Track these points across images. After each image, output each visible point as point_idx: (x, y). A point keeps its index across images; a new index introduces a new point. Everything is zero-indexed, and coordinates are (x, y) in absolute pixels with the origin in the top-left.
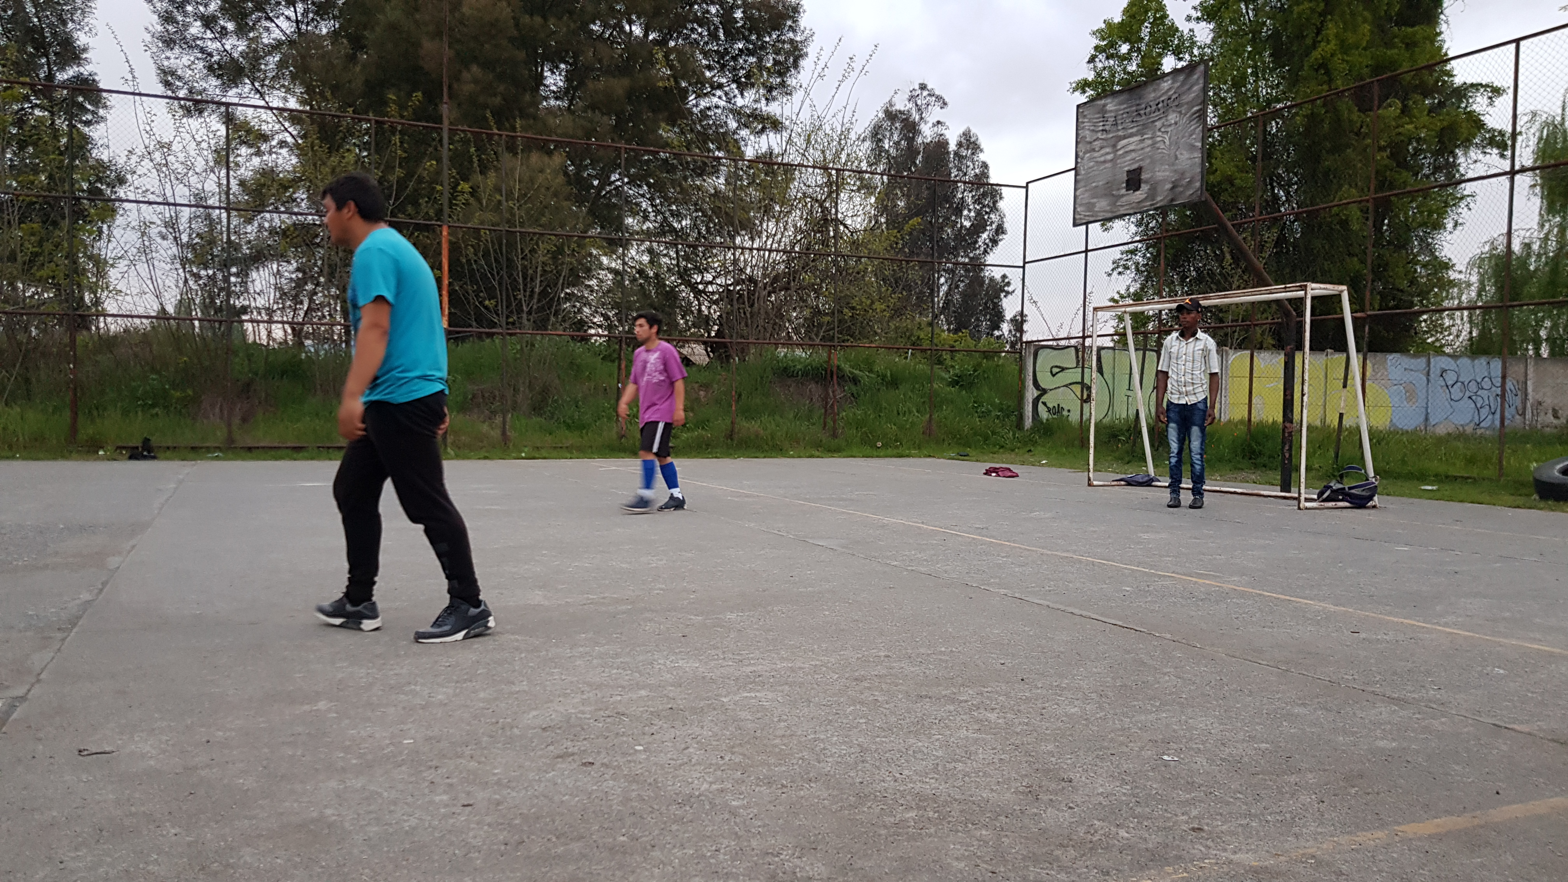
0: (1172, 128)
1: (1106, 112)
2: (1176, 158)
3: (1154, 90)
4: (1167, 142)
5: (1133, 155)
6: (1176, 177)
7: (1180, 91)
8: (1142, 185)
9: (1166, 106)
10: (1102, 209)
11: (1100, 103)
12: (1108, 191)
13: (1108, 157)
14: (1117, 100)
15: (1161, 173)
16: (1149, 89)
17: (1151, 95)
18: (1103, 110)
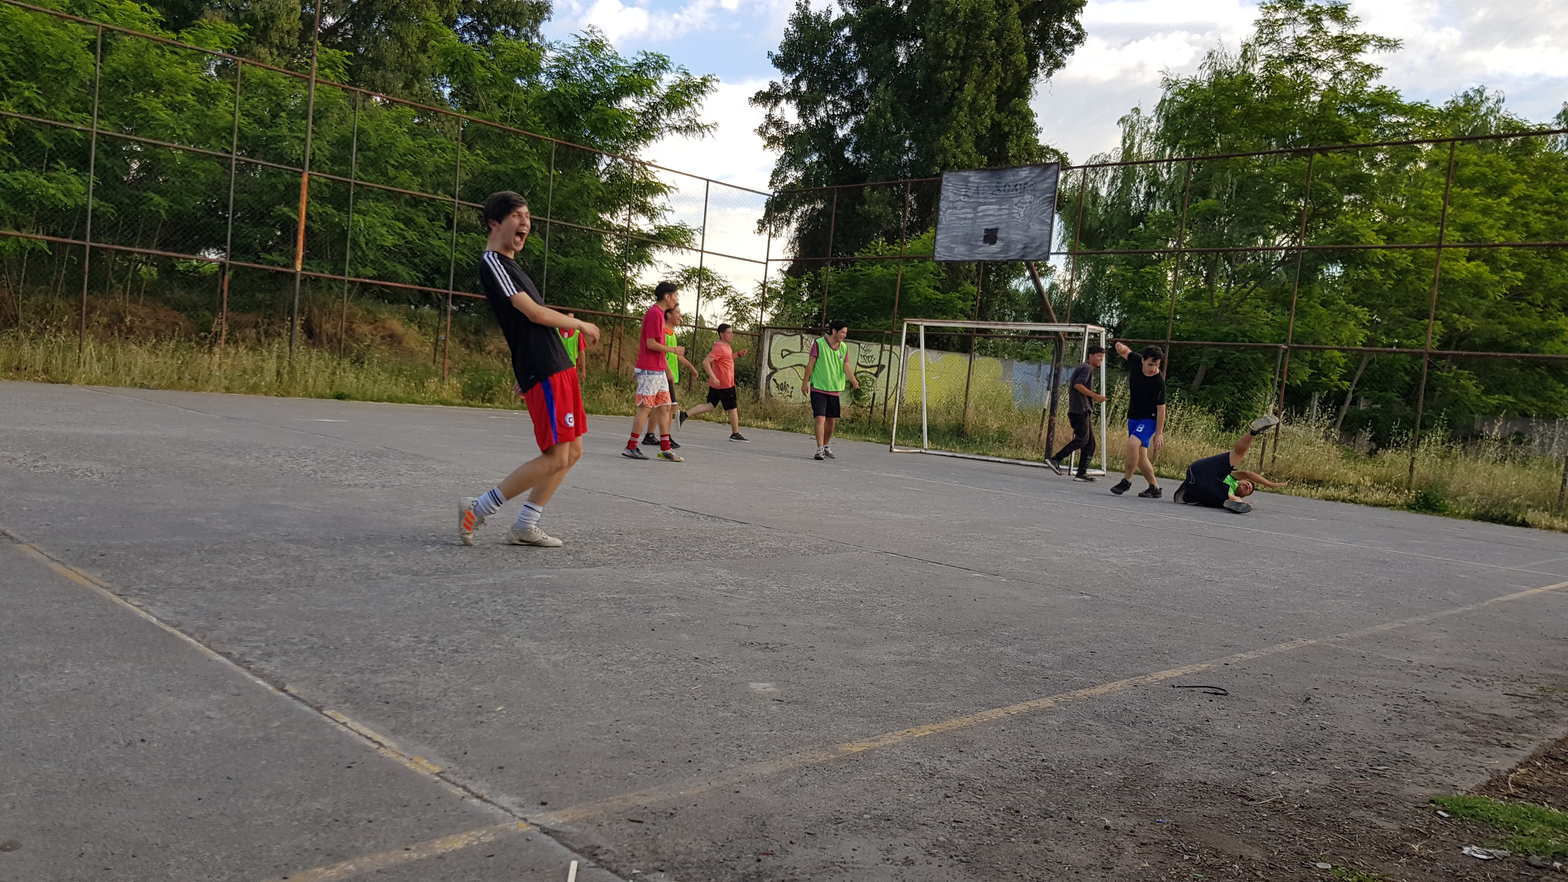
0: (1028, 205)
1: (969, 182)
2: (1029, 227)
3: (1013, 175)
4: (1022, 213)
5: (992, 218)
6: (1028, 240)
7: (1035, 180)
8: (998, 242)
9: (1023, 188)
10: (960, 253)
11: (963, 174)
12: (967, 240)
13: (969, 216)
14: (979, 176)
15: (1016, 236)
16: (1009, 173)
17: (1010, 177)
18: (966, 180)
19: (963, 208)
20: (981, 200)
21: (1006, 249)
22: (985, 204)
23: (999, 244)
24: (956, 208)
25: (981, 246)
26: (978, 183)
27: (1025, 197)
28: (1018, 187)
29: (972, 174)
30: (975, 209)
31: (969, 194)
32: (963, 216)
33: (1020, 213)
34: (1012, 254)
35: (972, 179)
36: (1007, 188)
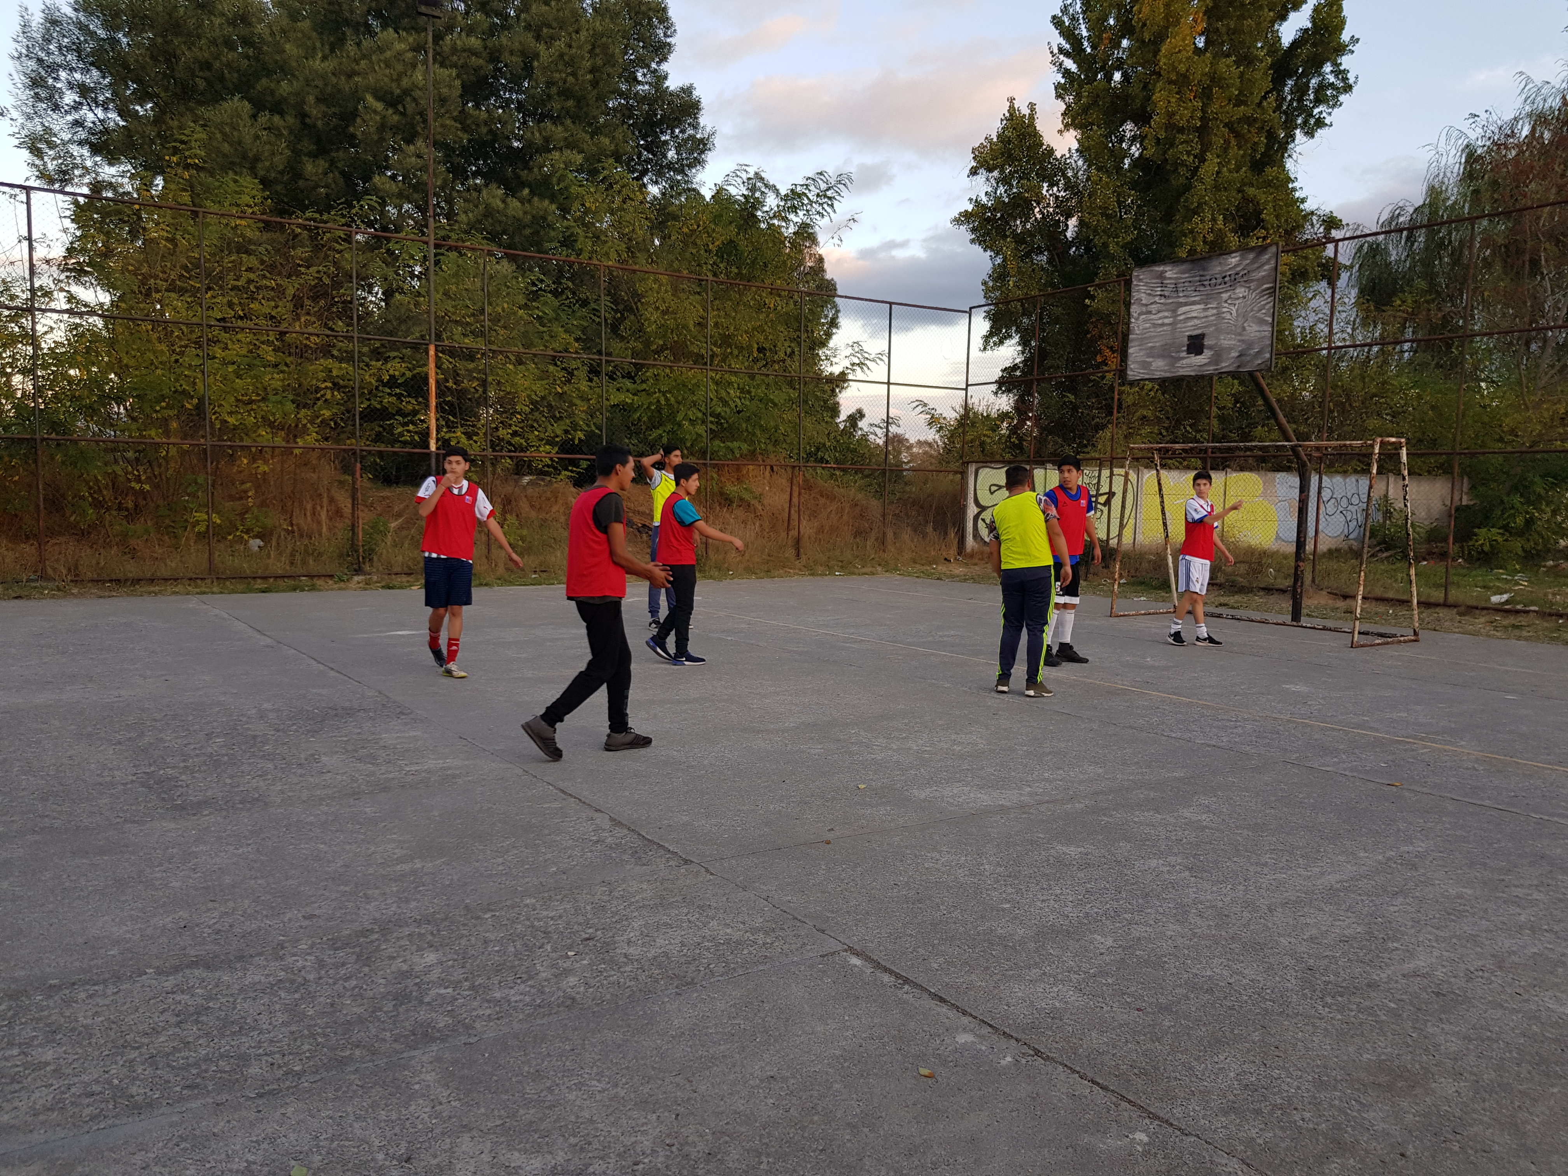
0: (1240, 301)
1: (1165, 278)
2: (1244, 329)
3: (1221, 265)
4: (1234, 314)
5: (1196, 322)
6: (1244, 346)
7: (1249, 268)
8: (1206, 350)
9: (1233, 280)
10: (1160, 368)
11: (1157, 269)
12: (1166, 352)
13: (1167, 321)
14: (1176, 269)
15: (1226, 341)
16: (1215, 262)
17: (1216, 268)
18: (1161, 276)
19: (1159, 312)
20: (1181, 300)
21: (1216, 358)
22: (1186, 304)
23: (1207, 353)
24: (1150, 312)
25: (1183, 358)
26: (1176, 278)
27: (1237, 291)
28: (1227, 279)
29: (1167, 268)
30: (1174, 311)
31: (1166, 293)
32: (1160, 322)
33: (1230, 312)
34: (1224, 365)
35: (1168, 274)
36: (1214, 281)
